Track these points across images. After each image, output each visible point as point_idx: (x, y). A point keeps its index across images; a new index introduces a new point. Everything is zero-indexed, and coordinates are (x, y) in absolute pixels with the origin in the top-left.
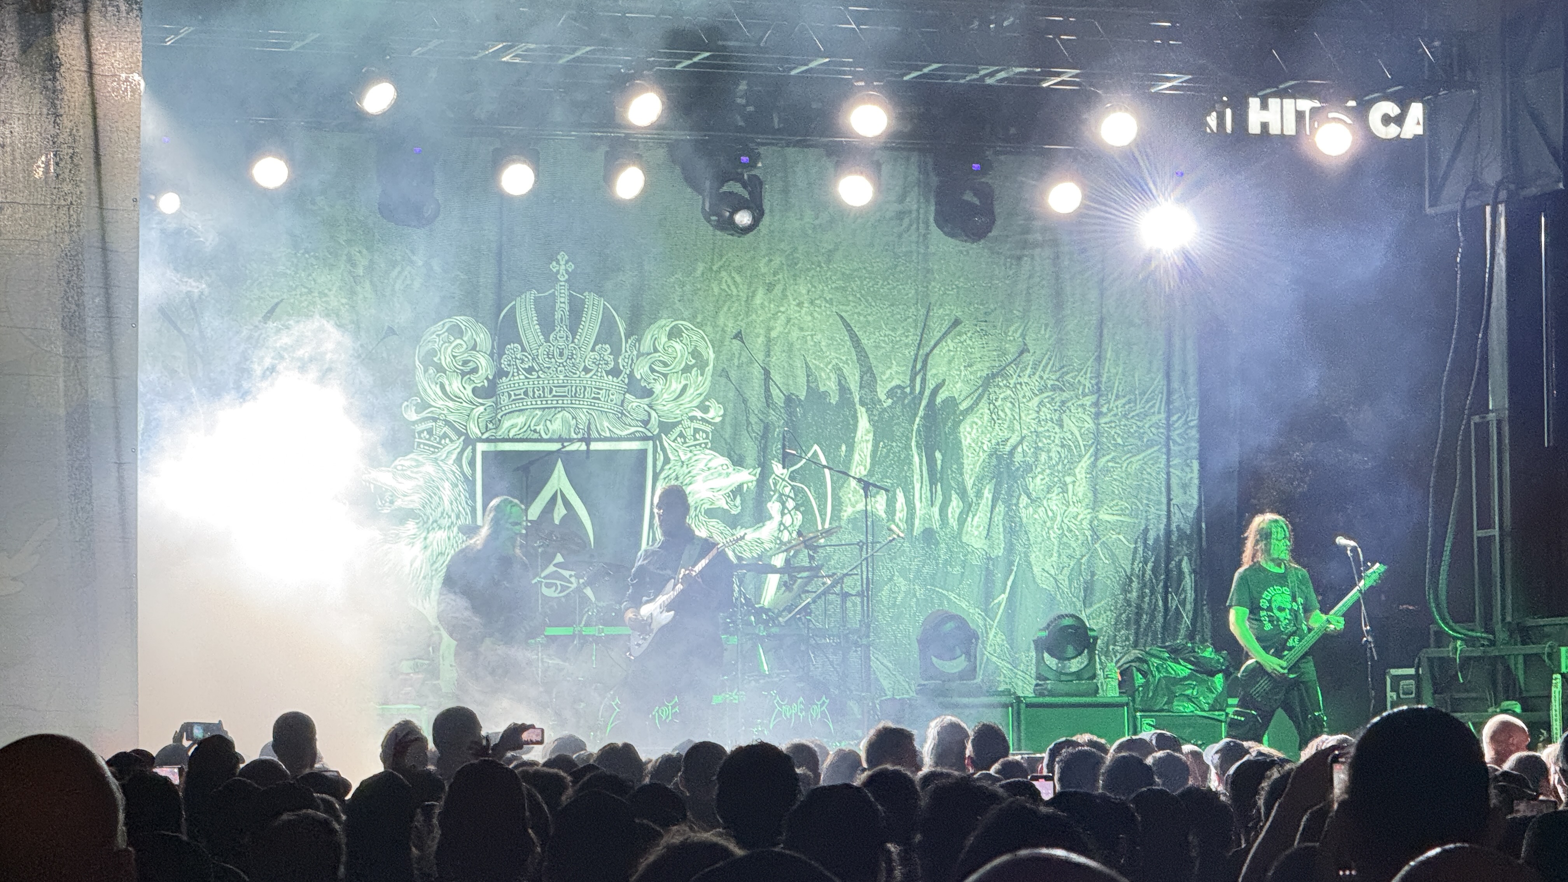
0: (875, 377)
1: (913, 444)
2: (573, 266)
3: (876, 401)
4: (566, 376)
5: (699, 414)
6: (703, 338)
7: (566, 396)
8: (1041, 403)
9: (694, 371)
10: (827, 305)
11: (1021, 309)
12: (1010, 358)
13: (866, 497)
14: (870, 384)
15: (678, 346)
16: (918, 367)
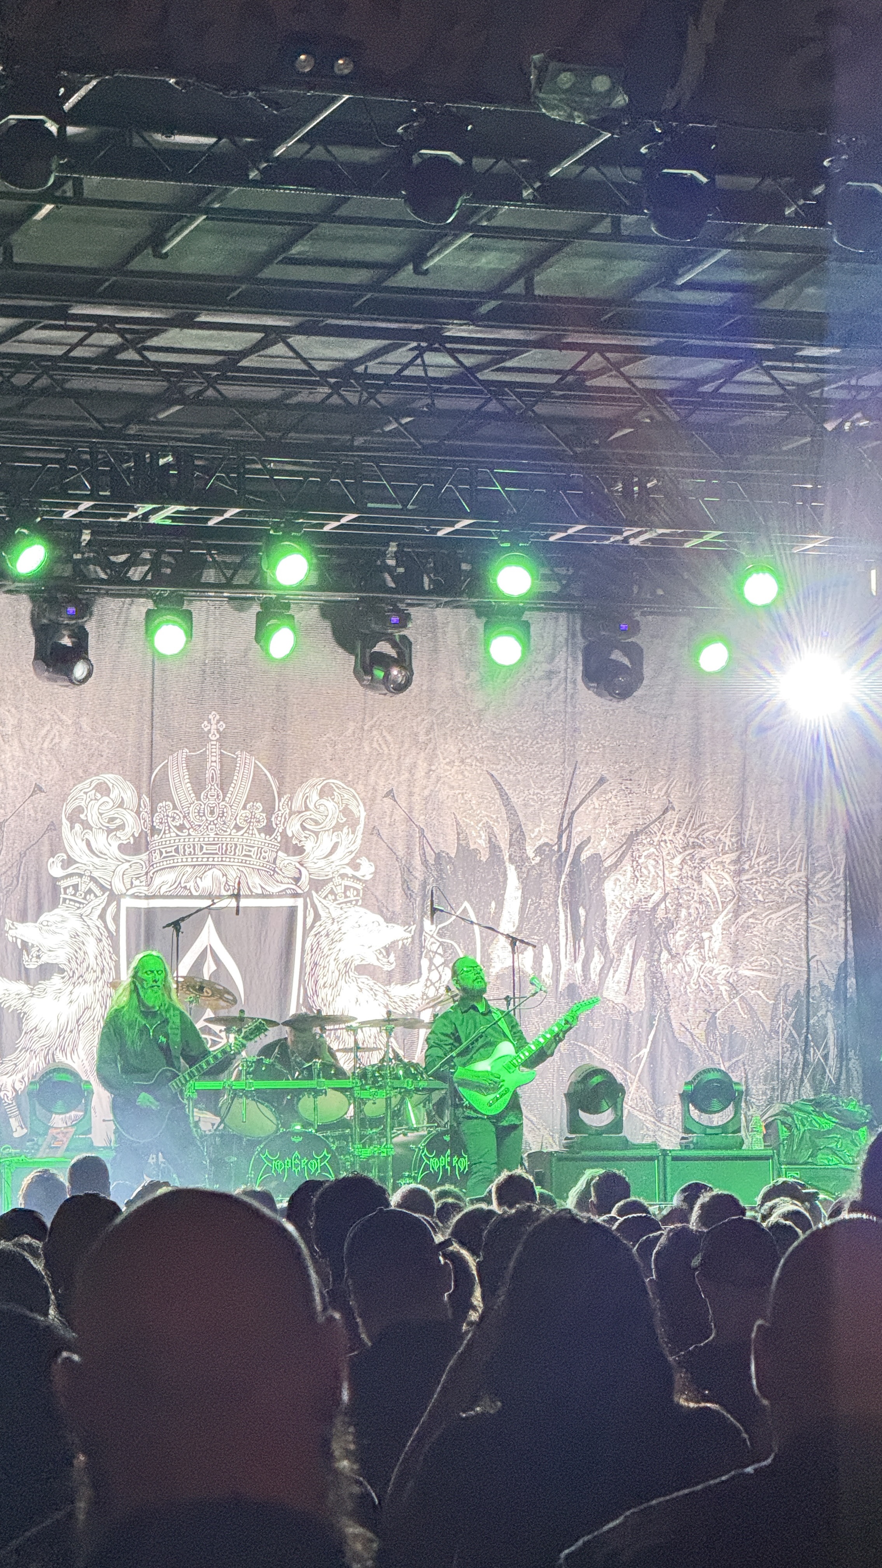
0: (524, 835)
1: (560, 901)
2: (224, 726)
3: (524, 859)
4: (217, 834)
5: (349, 871)
6: (354, 796)
7: (217, 854)
8: (684, 861)
9: (345, 830)
10: (478, 764)
11: (666, 768)
12: (654, 816)
13: (513, 952)
14: (519, 842)
15: (330, 805)
16: (565, 825)
